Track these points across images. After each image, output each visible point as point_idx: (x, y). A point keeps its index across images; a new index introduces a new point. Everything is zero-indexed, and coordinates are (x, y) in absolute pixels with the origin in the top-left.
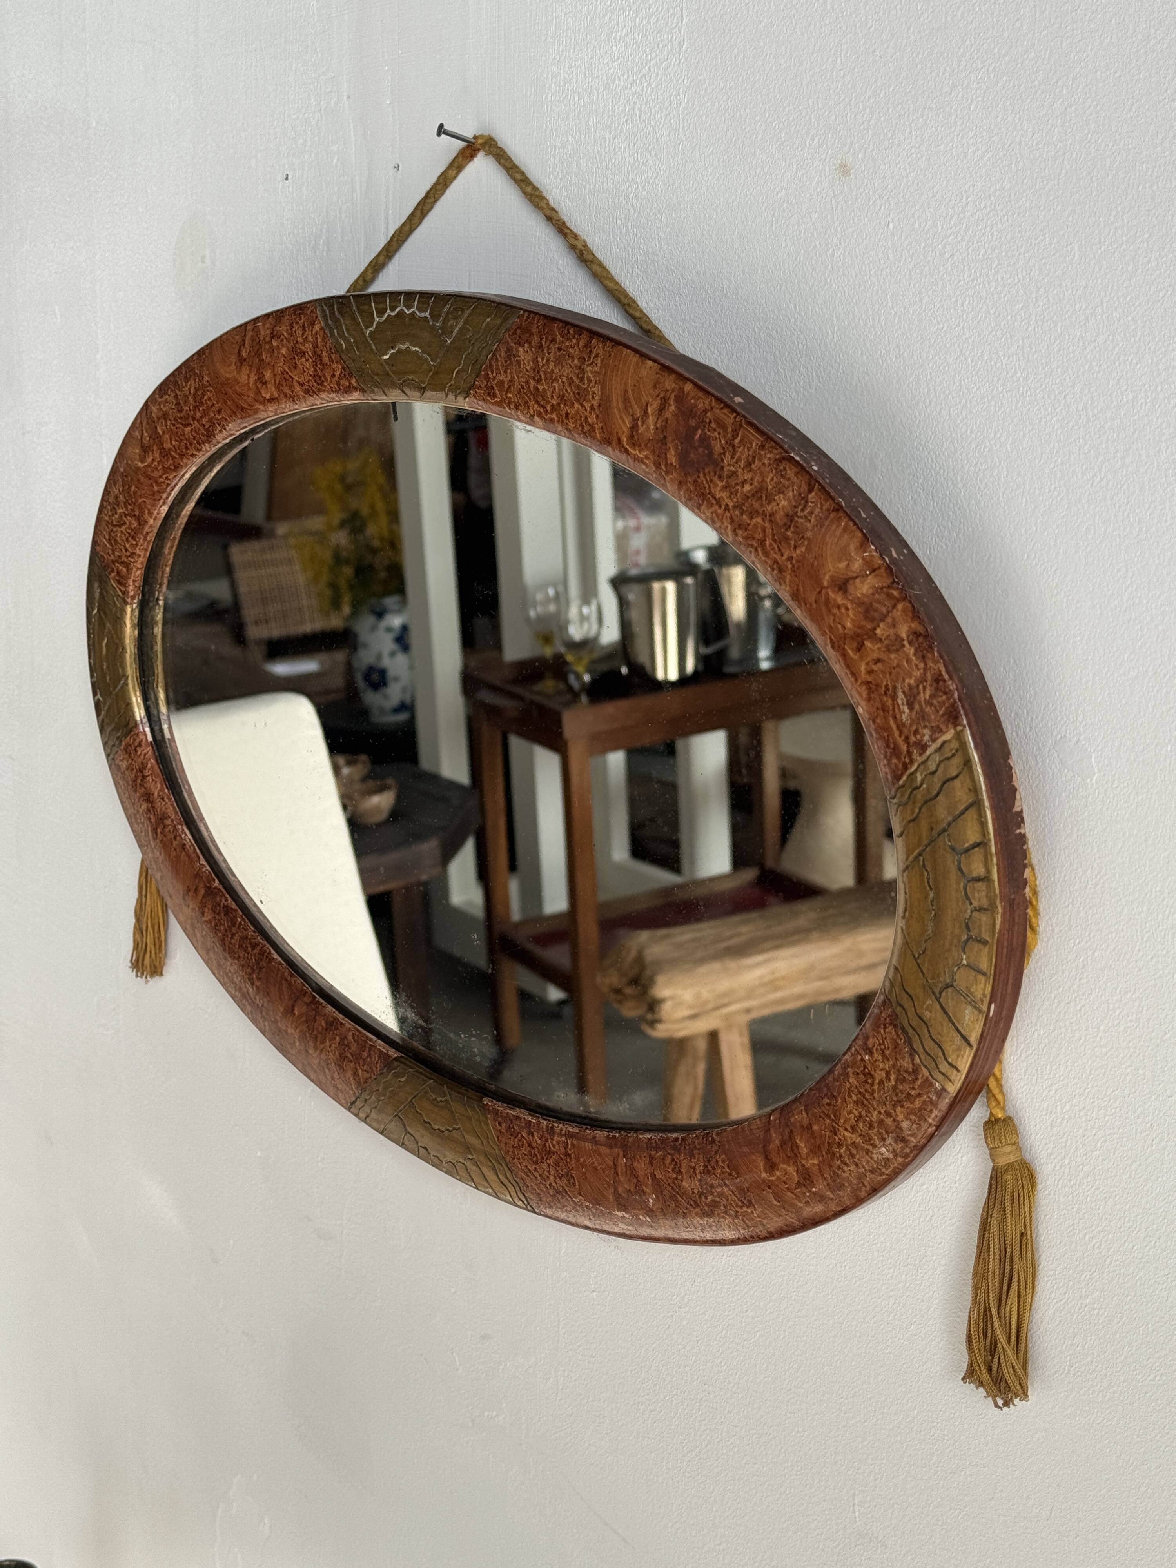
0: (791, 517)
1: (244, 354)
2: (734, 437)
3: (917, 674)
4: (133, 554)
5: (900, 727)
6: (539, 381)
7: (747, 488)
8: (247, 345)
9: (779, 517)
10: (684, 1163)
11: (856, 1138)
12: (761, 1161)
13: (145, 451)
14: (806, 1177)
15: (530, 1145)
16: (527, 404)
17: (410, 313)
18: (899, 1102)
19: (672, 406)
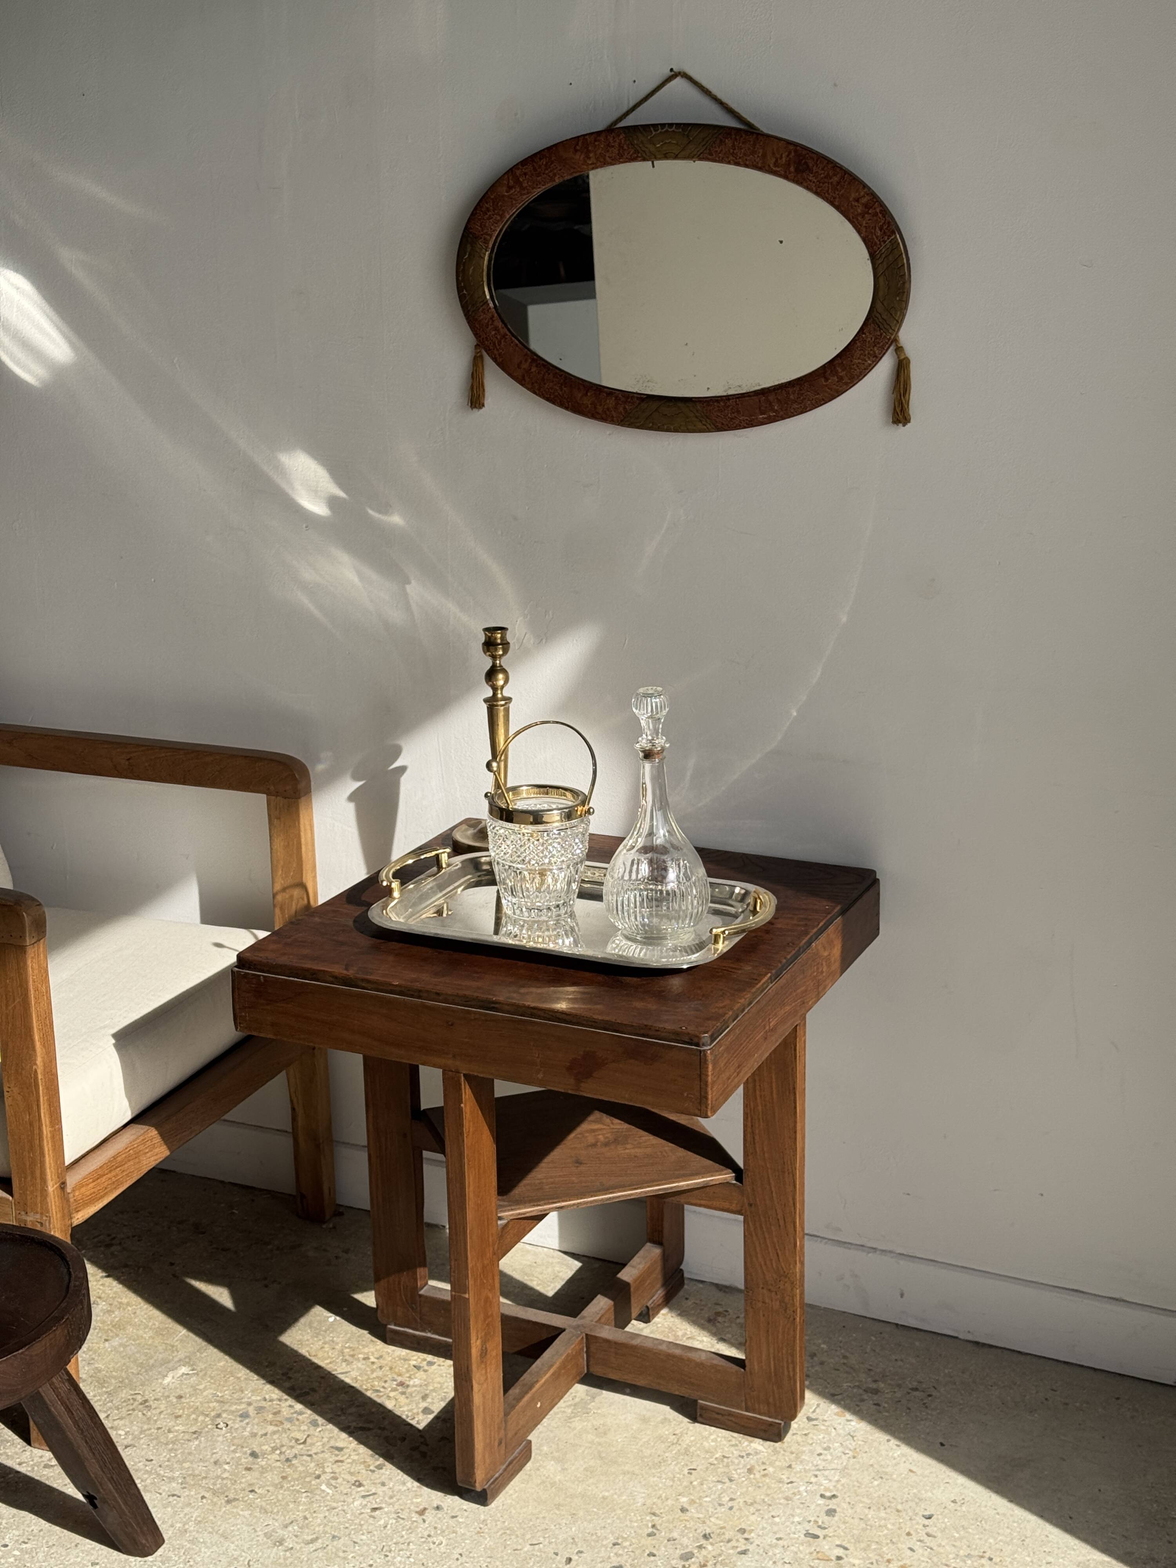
0: (838, 183)
1: (578, 148)
2: (817, 160)
3: (883, 221)
4: (494, 231)
5: (877, 237)
6: (735, 149)
7: (822, 175)
8: (580, 144)
9: (835, 183)
10: (790, 390)
11: (860, 361)
12: (823, 380)
13: (510, 188)
14: (841, 379)
15: (718, 407)
16: (728, 158)
17: (670, 130)
18: (875, 345)
19: (793, 154)
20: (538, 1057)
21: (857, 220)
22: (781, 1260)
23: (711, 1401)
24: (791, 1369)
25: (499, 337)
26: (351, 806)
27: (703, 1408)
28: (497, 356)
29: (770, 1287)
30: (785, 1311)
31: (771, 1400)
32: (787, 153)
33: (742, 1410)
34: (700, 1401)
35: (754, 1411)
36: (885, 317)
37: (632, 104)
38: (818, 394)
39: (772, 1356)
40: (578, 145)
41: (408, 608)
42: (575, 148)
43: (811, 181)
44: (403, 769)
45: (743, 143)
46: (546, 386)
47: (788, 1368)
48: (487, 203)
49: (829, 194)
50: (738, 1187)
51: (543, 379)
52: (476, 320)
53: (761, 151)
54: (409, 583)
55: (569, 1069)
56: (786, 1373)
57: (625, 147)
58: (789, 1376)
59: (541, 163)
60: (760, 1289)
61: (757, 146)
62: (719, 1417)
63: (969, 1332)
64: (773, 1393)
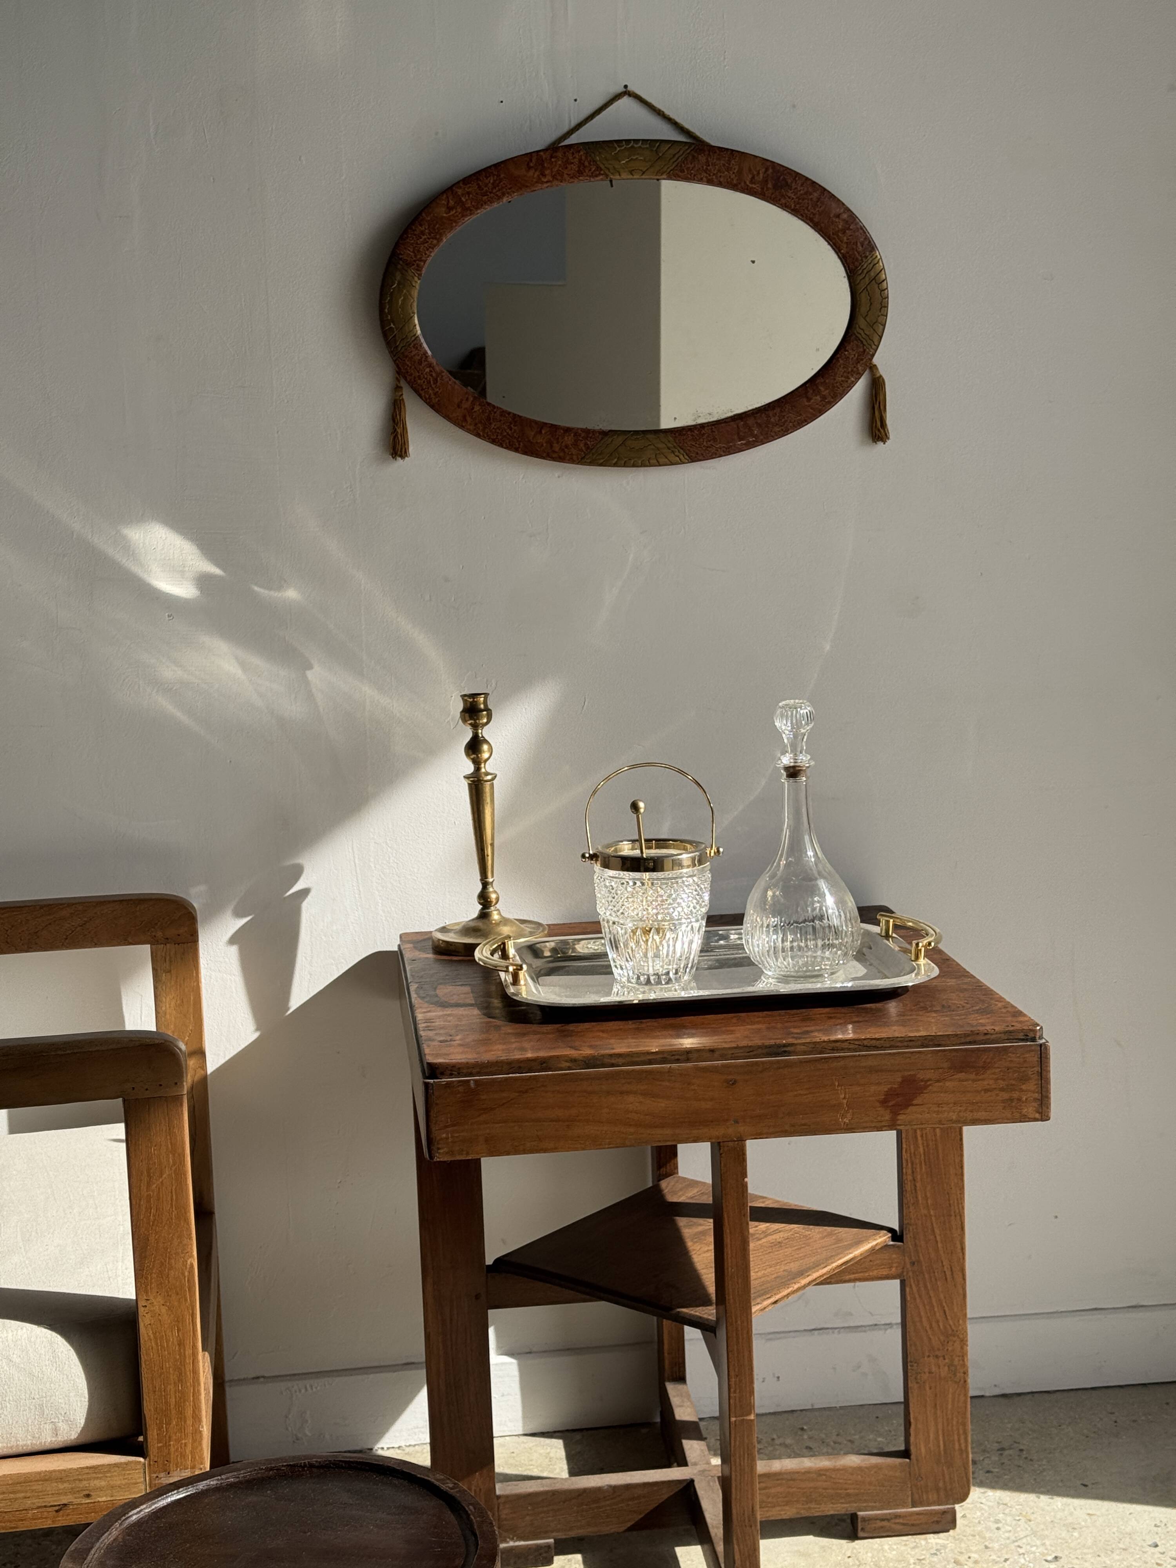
0: (819, 199)
1: (531, 165)
3: (864, 237)
5: (858, 253)
6: (709, 166)
7: (802, 192)
8: (533, 161)
9: (815, 199)
10: (771, 413)
11: (843, 379)
12: (805, 400)
13: (450, 209)
14: (824, 398)
15: (692, 435)
16: (700, 174)
17: (636, 146)
18: (859, 362)
19: (770, 171)
20: (844, 1098)
21: (838, 236)
22: (949, 1317)
23: (873, 1509)
24: (962, 1441)
25: (434, 375)
26: (234, 950)
27: (864, 1519)
28: (433, 396)
29: (937, 1353)
30: (955, 1375)
31: (941, 1484)
32: (764, 170)
33: (907, 1507)
34: (860, 1513)
35: (922, 1504)
36: (868, 333)
37: (574, 123)
38: (801, 415)
39: (940, 1432)
40: (531, 161)
41: (310, 696)
42: (528, 164)
43: (789, 198)
44: (305, 892)
45: (719, 159)
46: (493, 426)
47: (959, 1440)
48: (421, 225)
49: (809, 211)
50: (898, 1247)
51: (489, 419)
52: (406, 357)
53: (737, 167)
54: (310, 667)
55: (884, 1102)
56: (957, 1446)
57: (586, 164)
58: (961, 1450)
59: (487, 181)
60: (926, 1358)
61: (733, 162)
62: (885, 1523)
63: (995, 1386)
64: (943, 1475)
